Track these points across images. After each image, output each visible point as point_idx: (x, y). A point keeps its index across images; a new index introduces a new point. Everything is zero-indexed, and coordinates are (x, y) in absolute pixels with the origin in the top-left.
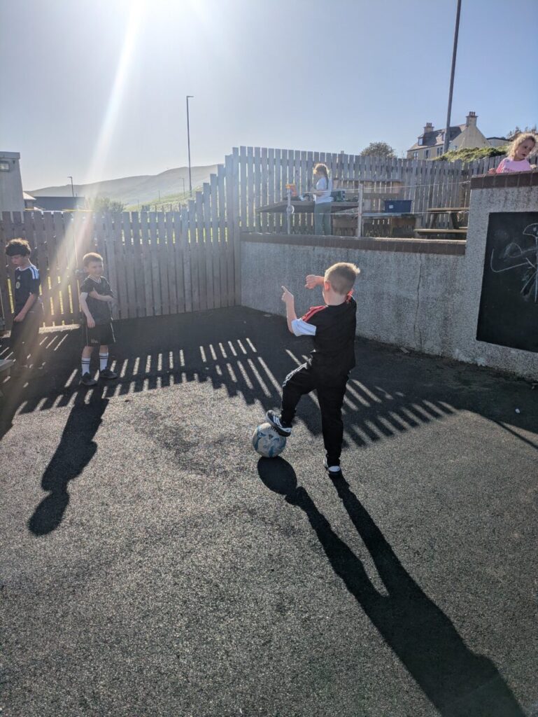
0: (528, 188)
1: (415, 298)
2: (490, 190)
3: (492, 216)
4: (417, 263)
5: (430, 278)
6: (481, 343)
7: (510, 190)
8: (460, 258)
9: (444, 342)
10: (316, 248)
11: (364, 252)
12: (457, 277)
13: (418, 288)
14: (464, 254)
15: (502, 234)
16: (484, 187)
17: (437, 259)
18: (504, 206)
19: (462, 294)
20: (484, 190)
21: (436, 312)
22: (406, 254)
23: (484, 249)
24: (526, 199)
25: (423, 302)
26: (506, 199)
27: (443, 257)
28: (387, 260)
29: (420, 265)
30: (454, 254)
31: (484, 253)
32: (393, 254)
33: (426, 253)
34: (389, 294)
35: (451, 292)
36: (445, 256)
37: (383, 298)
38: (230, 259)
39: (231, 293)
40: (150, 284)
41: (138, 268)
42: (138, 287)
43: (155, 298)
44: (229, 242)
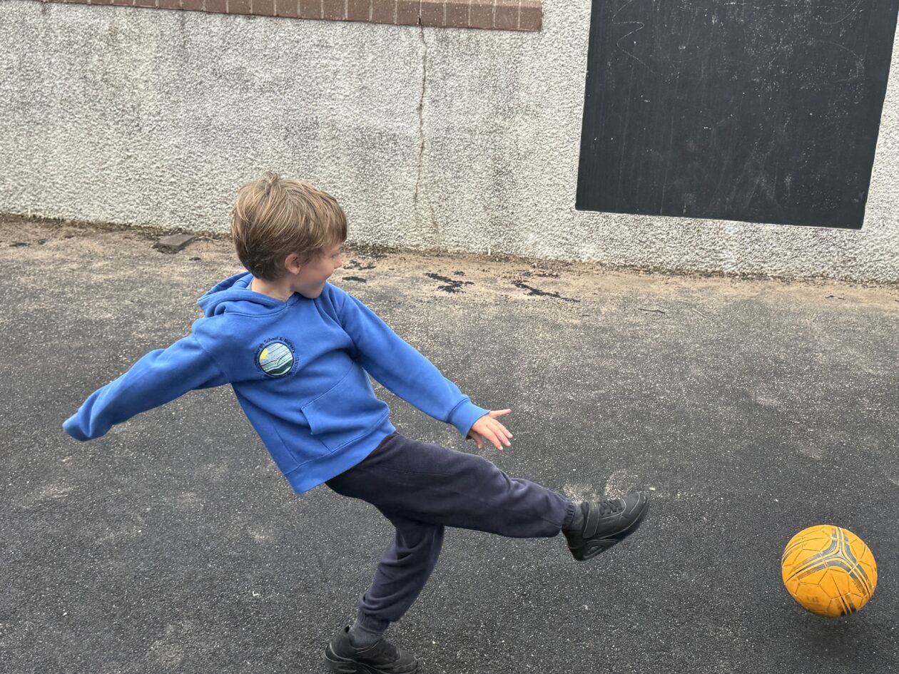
1: (412, 131)
4: (413, 51)
5: (450, 83)
6: (586, 214)
8: (529, 37)
9: (495, 222)
11: (240, 20)
12: (524, 81)
13: (421, 107)
14: (539, 28)
17: (469, 39)
19: (536, 116)
22: (381, 29)
23: (588, 18)
25: (434, 140)
27: (483, 35)
28: (323, 45)
29: (421, 53)
30: (512, 29)
31: (587, 26)
32: (338, 27)
33: (437, 25)
34: (332, 125)
35: (508, 113)
36: (489, 33)
37: (315, 137)
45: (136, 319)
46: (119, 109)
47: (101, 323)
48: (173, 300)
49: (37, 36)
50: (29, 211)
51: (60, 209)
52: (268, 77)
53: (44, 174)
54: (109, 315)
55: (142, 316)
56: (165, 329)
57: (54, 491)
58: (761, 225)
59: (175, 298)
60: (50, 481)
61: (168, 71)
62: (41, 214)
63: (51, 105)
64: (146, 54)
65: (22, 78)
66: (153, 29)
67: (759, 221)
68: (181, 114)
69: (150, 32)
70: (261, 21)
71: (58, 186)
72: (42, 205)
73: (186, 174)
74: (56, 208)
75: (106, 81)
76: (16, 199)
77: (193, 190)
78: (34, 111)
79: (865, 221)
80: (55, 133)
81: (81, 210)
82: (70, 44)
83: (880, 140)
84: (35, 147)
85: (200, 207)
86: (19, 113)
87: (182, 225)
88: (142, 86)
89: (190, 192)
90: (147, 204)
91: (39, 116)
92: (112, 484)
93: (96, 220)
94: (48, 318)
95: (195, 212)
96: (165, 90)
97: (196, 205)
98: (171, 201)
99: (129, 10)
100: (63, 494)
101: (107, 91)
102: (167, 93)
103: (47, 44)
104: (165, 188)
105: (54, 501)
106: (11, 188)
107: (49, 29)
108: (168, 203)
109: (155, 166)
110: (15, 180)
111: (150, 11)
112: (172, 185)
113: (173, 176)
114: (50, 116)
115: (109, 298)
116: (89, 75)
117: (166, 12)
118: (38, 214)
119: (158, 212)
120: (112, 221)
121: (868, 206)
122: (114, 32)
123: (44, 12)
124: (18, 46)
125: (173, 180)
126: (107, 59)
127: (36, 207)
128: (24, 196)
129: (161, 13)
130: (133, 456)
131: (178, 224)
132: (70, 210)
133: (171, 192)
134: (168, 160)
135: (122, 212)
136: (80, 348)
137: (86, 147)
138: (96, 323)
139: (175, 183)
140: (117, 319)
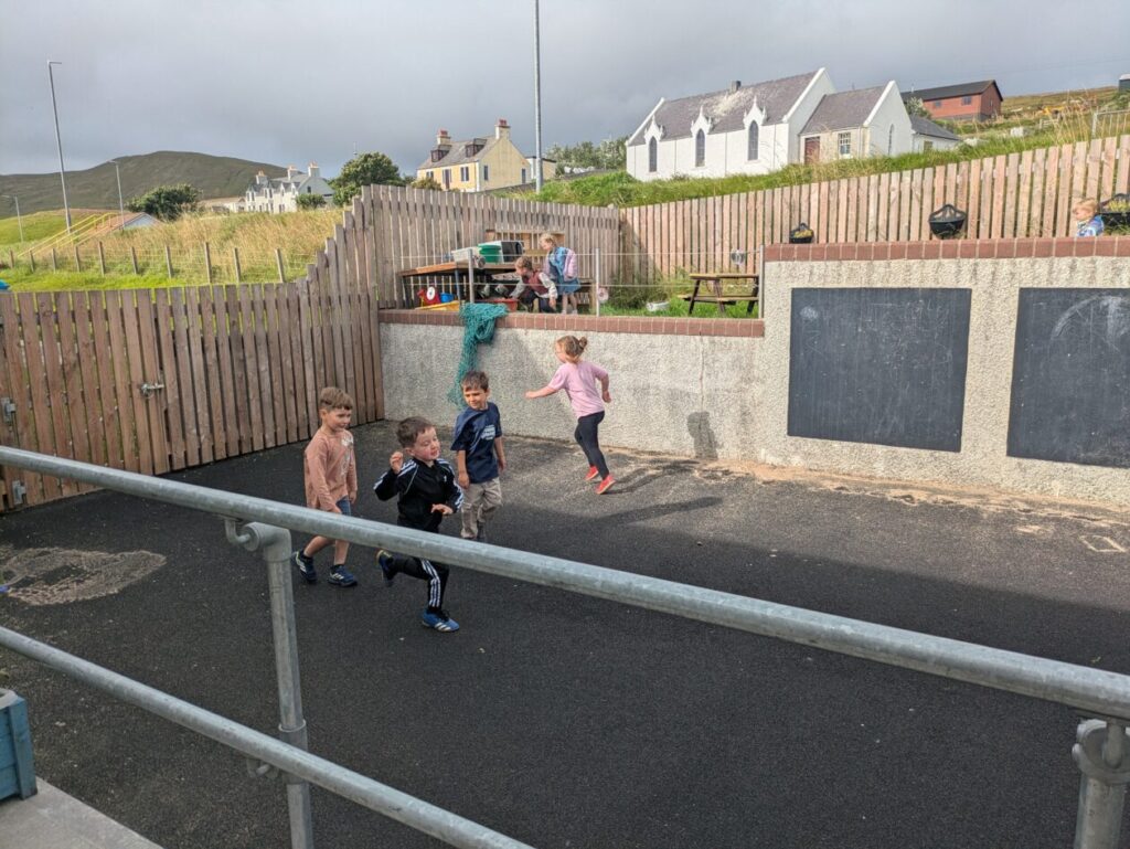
0: (837, 262)
1: (697, 391)
2: (790, 263)
3: (794, 291)
4: (697, 347)
5: (717, 364)
6: (794, 438)
7: (815, 264)
8: (758, 340)
9: (743, 441)
10: (530, 331)
11: (613, 335)
12: (756, 363)
13: (701, 379)
14: (763, 335)
15: (810, 313)
16: (784, 259)
17: (726, 341)
18: (809, 281)
19: (763, 382)
20: (783, 263)
21: (729, 406)
22: (681, 337)
23: (789, 330)
24: (835, 274)
25: (709, 396)
26: (811, 273)
27: (733, 339)
28: (652, 346)
29: (701, 350)
30: (749, 336)
31: (789, 334)
32: (660, 336)
33: (709, 334)
34: (657, 388)
35: (748, 381)
36: (737, 339)
37: (648, 393)
38: (366, 351)
39: (370, 400)
40: (258, 397)
41: (239, 373)
42: (239, 404)
43: (266, 419)
44: (364, 325)
49: (522, 345)
51: (528, 430)
52: (626, 363)
53: (522, 413)
58: (897, 448)
67: (895, 446)
70: (623, 335)
71: (528, 419)
79: (962, 448)
81: (538, 431)
83: (966, 398)
121: (963, 438)
124: (514, 350)
132: (533, 430)
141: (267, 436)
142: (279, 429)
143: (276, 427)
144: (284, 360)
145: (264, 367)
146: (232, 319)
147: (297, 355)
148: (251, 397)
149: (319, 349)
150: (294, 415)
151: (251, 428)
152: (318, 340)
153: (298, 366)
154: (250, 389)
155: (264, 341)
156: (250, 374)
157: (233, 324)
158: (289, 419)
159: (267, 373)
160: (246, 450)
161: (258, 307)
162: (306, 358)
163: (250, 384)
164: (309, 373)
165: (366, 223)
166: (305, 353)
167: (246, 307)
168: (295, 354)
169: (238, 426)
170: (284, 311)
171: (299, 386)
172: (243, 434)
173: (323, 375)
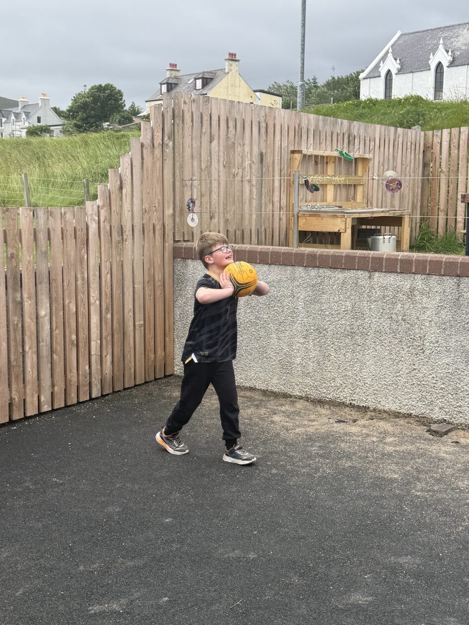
38: (159, 292)
39: (160, 352)
40: (35, 349)
41: (15, 319)
42: (12, 358)
43: (42, 376)
44: (158, 261)
45: (414, 480)
46: (411, 338)
47: (392, 481)
48: (440, 470)
49: (364, 292)
50: (348, 400)
51: (367, 400)
53: (359, 377)
54: (397, 476)
55: (418, 479)
56: (434, 491)
57: (359, 598)
59: (441, 469)
60: (356, 590)
61: (445, 315)
62: (355, 403)
63: (368, 334)
64: (431, 304)
65: (352, 317)
66: (438, 288)
68: (452, 343)
69: (436, 290)
71: (367, 385)
72: (356, 397)
73: (452, 383)
74: (365, 399)
75: (404, 320)
76: (341, 392)
77: (456, 394)
78: (357, 337)
80: (369, 351)
81: (380, 402)
82: (384, 297)
84: (356, 360)
85: (460, 406)
86: (349, 339)
87: (447, 418)
88: (427, 324)
89: (454, 396)
90: (424, 401)
91: (360, 340)
92: (398, 600)
93: (389, 409)
94: (357, 473)
95: (456, 409)
96: (443, 327)
97: (458, 404)
98: (440, 400)
99: (423, 277)
100: (366, 601)
101: (405, 326)
102: (444, 329)
103: (370, 297)
104: (437, 391)
105: (359, 606)
106: (338, 385)
107: (372, 287)
108: (438, 402)
109: (431, 376)
110: (341, 380)
111: (437, 277)
112: (442, 390)
113: (443, 383)
114: (367, 341)
115: (397, 464)
116: (394, 316)
117: (448, 278)
118: (353, 402)
119: (431, 407)
120: (399, 411)
122: (412, 290)
123: (370, 277)
124: (352, 297)
125: (443, 386)
126: (406, 307)
127: (352, 398)
128: (346, 390)
129: (445, 278)
130: (412, 582)
131: (444, 417)
132: (373, 401)
133: (441, 394)
134: (441, 373)
135: (407, 405)
136: (377, 496)
137: (387, 361)
138: (388, 480)
139: (444, 388)
140: (402, 479)
141: (42, 399)
142: (56, 388)
143: (53, 386)
144: (67, 302)
145: (44, 312)
146: (10, 251)
147: (82, 296)
148: (27, 348)
149: (106, 290)
150: (75, 371)
151: (25, 388)
152: (106, 278)
153: (83, 310)
154: (27, 339)
155: (46, 280)
156: (27, 319)
157: (12, 258)
158: (69, 376)
159: (47, 318)
160: (17, 416)
161: (42, 236)
162: (92, 300)
163: (27, 333)
164: (95, 319)
165: (166, 139)
166: (92, 294)
167: (26, 237)
168: (80, 295)
169: (10, 385)
170: (71, 242)
171: (83, 335)
172: (15, 396)
173: (109, 321)
